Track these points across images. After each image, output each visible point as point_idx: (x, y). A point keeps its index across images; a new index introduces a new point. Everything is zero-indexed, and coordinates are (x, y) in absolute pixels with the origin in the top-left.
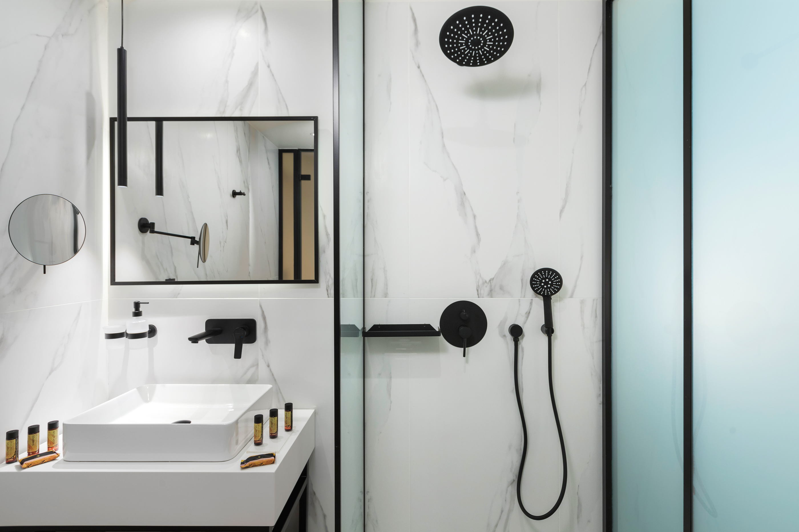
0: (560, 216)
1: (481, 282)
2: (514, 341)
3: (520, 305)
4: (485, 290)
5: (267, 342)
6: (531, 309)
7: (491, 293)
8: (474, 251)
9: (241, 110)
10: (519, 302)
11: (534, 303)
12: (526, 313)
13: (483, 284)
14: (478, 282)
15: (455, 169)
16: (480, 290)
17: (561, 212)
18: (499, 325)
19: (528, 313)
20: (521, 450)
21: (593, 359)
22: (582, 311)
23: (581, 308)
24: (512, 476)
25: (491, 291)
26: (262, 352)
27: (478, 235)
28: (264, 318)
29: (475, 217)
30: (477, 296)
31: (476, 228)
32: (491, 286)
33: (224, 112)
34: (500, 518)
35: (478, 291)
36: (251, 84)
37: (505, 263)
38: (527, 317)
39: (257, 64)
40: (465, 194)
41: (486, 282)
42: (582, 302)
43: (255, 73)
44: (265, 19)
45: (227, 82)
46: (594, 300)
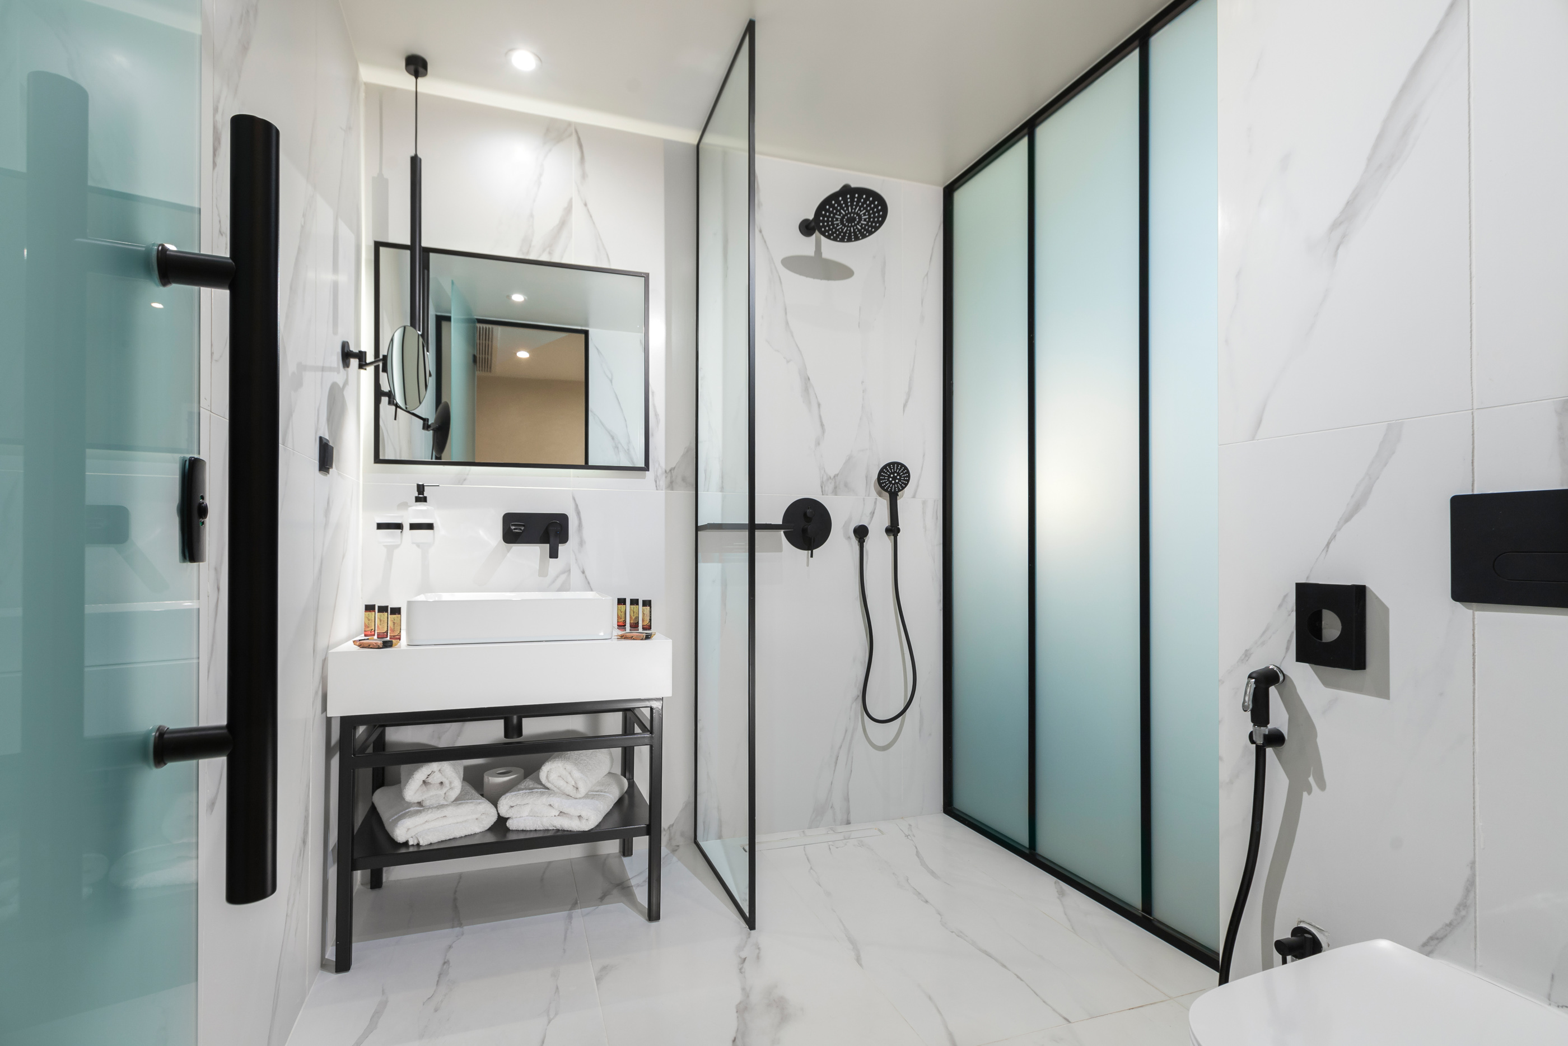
0: (904, 411)
1: (825, 478)
2: (859, 541)
3: (864, 504)
4: (829, 487)
5: (582, 543)
6: (875, 509)
7: (835, 491)
8: (818, 443)
9: (550, 253)
10: (864, 500)
11: (878, 503)
12: (871, 513)
13: (828, 480)
14: (823, 478)
15: (799, 350)
16: (825, 487)
17: (905, 406)
18: (844, 526)
19: (873, 513)
20: (865, 662)
21: (934, 562)
22: (924, 513)
23: (923, 509)
24: (857, 691)
25: (835, 488)
26: (575, 555)
27: (822, 425)
28: (578, 513)
29: (819, 405)
30: (821, 493)
31: (820, 417)
32: (835, 483)
33: (528, 253)
34: (844, 739)
35: (822, 487)
36: (563, 223)
37: (850, 458)
38: (872, 517)
39: (571, 201)
40: (809, 379)
41: (830, 477)
42: (924, 503)
43: (568, 210)
44: (581, 146)
45: (532, 216)
46: (935, 502)
